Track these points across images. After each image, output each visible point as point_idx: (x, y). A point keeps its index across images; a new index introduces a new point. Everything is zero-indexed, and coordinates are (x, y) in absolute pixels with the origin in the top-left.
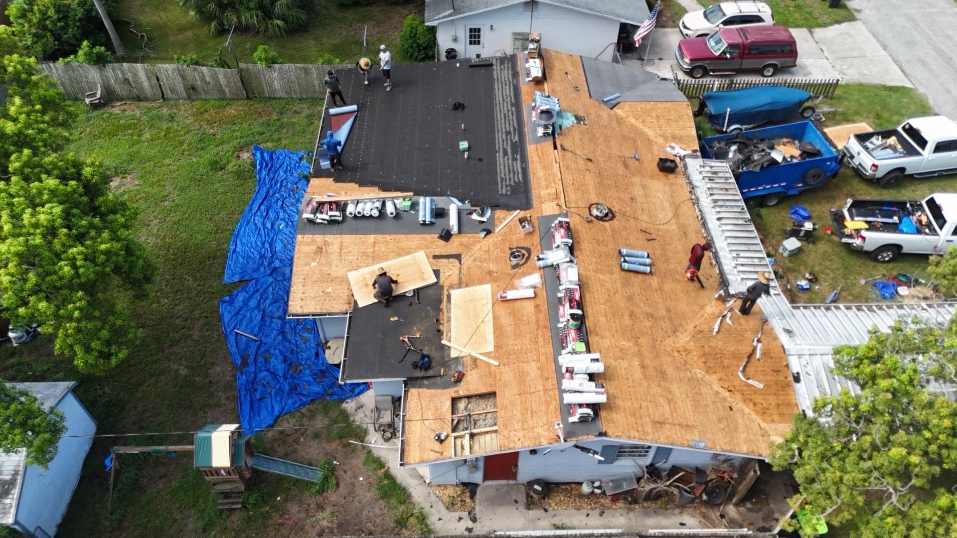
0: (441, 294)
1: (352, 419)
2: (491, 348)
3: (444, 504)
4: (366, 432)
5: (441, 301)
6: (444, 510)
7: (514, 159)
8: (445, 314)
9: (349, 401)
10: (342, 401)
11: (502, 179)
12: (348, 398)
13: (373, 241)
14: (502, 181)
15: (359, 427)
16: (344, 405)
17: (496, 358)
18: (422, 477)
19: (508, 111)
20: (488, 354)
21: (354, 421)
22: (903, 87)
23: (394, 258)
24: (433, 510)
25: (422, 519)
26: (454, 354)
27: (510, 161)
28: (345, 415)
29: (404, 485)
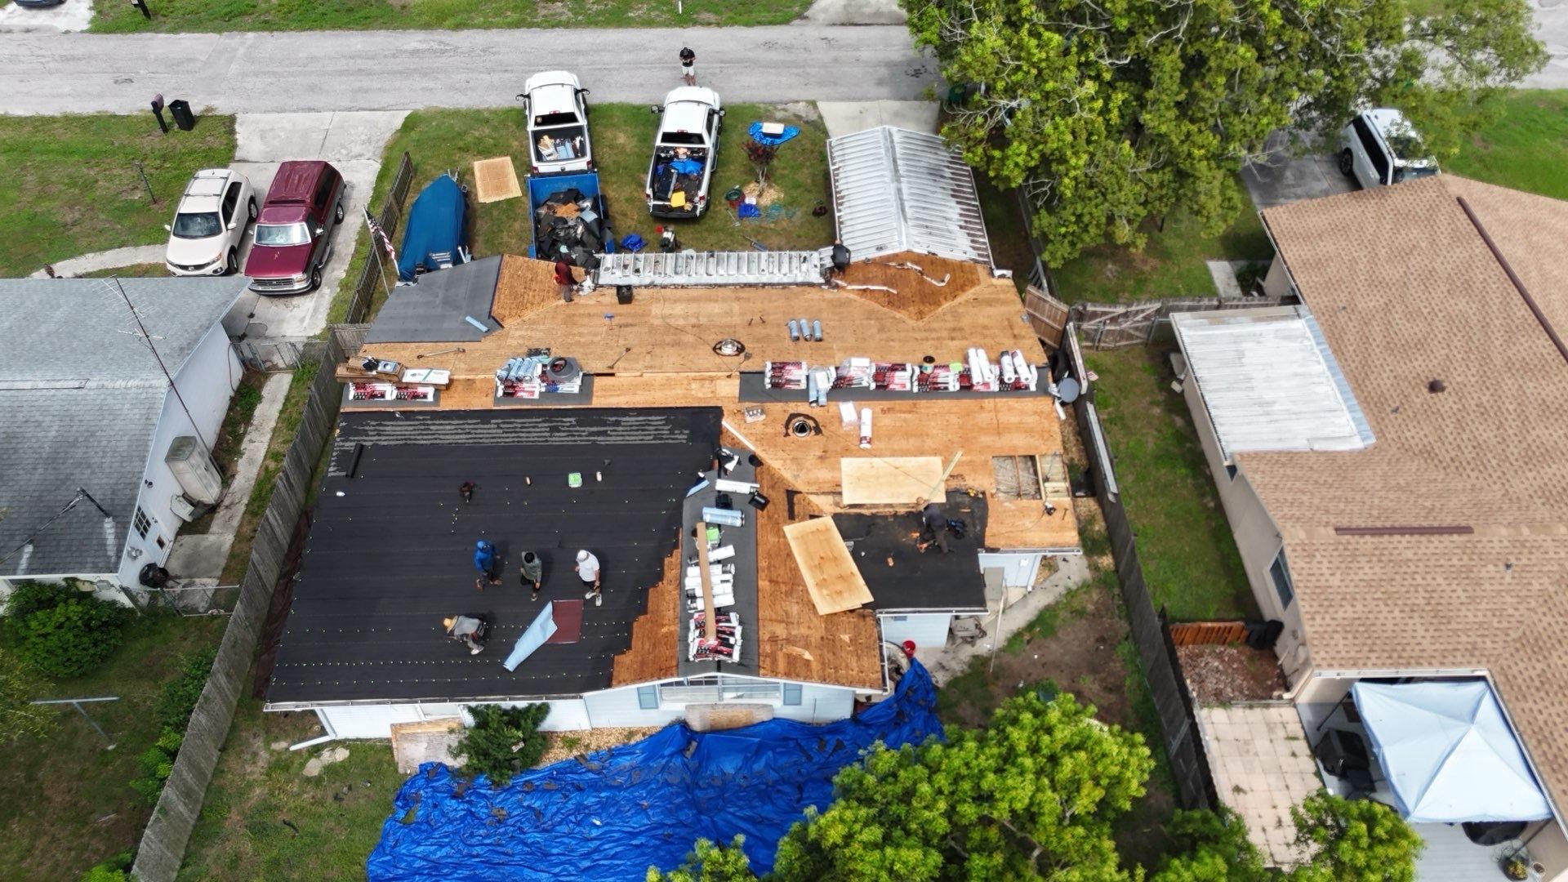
0: (848, 515)
1: (959, 674)
2: (936, 461)
3: (1051, 575)
4: (976, 657)
5: (860, 516)
6: (1058, 575)
7: (617, 423)
8: (881, 510)
9: (934, 680)
10: (936, 688)
11: (654, 439)
12: (931, 682)
13: (767, 583)
14: (661, 439)
15: (970, 666)
16: (941, 685)
17: (953, 454)
18: (1025, 596)
19: (499, 428)
20: (946, 463)
21: (962, 672)
22: (406, 118)
23: (795, 561)
24: (1061, 583)
25: (1070, 593)
26: (941, 498)
27: (620, 428)
28: (954, 683)
29: (1036, 613)
